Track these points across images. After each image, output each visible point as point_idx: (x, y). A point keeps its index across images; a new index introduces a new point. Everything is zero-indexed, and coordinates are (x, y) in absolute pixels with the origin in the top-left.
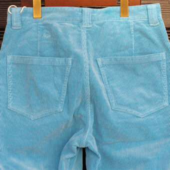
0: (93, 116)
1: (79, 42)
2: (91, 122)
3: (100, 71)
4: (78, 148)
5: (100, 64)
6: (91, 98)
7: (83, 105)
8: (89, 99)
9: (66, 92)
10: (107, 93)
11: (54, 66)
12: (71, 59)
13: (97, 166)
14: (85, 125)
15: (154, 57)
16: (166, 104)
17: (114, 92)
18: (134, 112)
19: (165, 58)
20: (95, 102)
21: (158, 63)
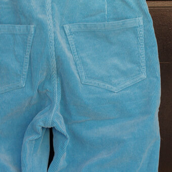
0: (60, 91)
1: (43, 6)
2: (57, 99)
3: (67, 40)
4: (43, 128)
5: (67, 31)
6: (57, 71)
7: (49, 79)
8: (55, 72)
9: (28, 64)
10: (76, 64)
11: (13, 35)
12: (33, 26)
13: (65, 148)
14: (51, 102)
15: (130, 23)
16: (144, 76)
17: (83, 63)
18: (108, 86)
19: (142, 24)
20: (62, 75)
21: (134, 30)
